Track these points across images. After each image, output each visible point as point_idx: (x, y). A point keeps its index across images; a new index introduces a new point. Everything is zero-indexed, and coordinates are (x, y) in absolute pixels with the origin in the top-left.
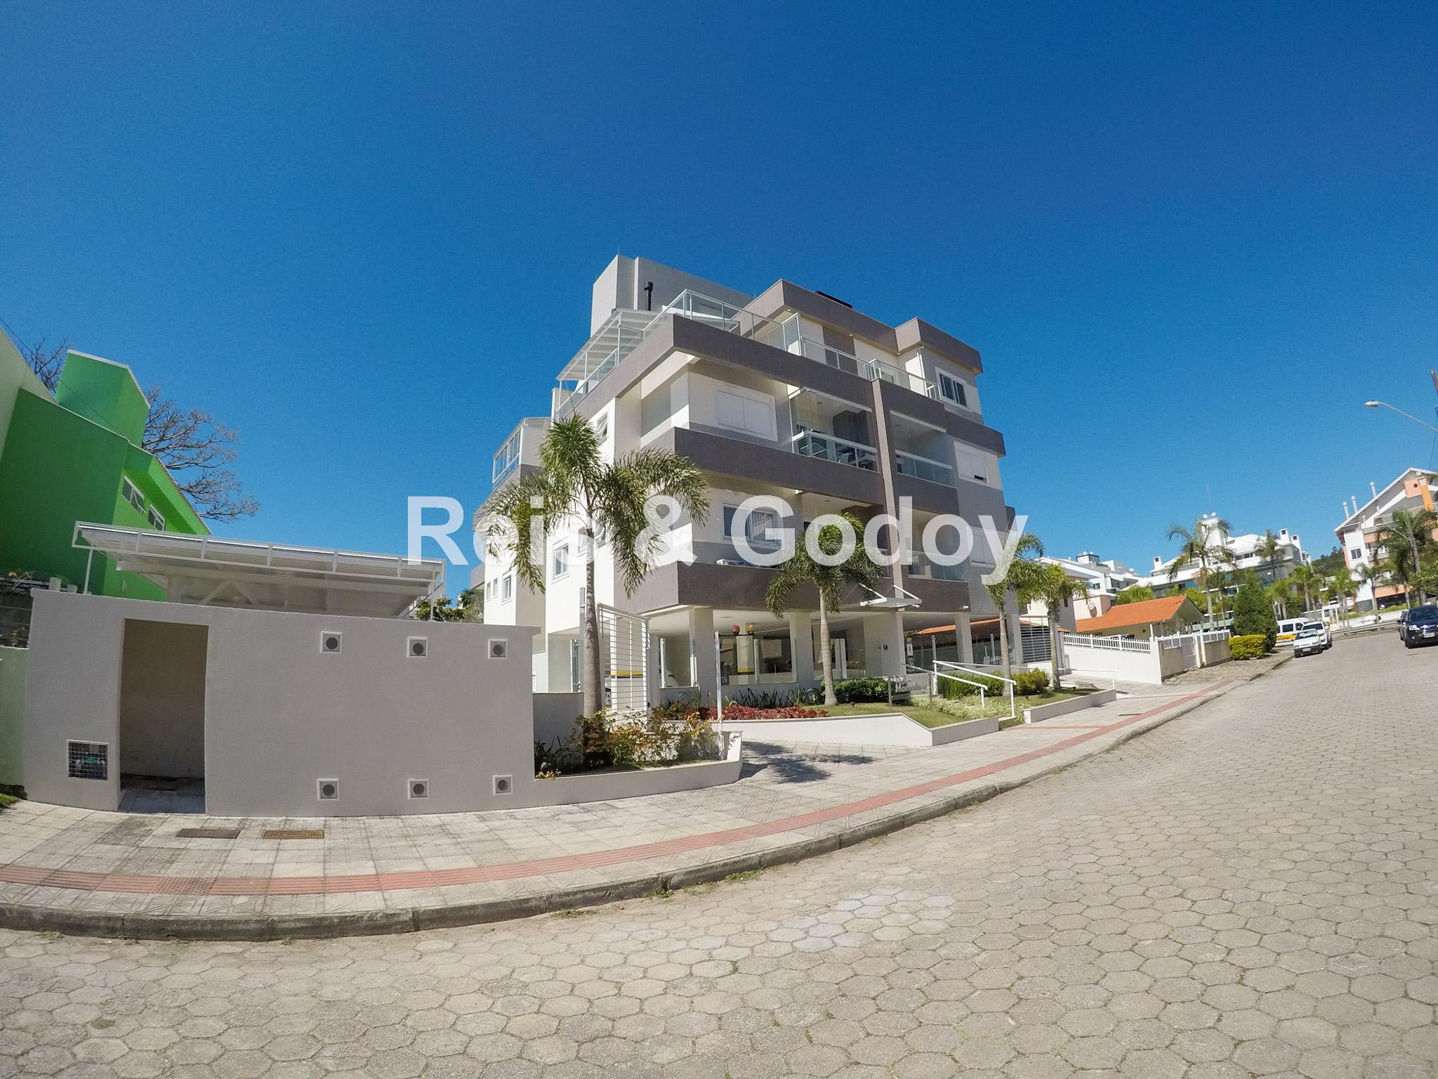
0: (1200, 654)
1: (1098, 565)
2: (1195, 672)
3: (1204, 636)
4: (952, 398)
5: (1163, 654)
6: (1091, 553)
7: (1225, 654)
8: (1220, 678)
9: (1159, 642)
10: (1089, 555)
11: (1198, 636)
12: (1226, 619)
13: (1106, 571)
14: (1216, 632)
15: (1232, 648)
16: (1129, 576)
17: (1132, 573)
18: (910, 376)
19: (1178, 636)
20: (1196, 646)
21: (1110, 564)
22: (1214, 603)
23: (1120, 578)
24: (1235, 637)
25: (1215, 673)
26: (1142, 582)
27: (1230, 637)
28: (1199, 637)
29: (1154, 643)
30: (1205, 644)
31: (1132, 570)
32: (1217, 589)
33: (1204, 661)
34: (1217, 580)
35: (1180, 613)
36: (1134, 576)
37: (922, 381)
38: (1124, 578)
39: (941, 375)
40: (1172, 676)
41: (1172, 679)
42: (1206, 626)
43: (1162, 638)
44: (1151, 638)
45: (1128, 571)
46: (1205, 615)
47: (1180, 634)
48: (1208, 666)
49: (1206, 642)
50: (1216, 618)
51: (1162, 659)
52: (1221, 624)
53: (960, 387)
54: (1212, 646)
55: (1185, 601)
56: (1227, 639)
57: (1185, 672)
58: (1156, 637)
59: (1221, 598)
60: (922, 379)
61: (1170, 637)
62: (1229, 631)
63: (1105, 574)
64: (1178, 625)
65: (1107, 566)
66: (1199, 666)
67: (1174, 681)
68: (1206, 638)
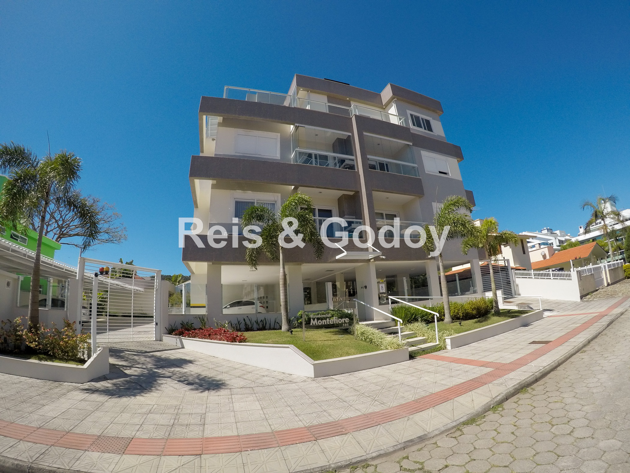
0: (606, 277)
1: (552, 233)
2: (604, 290)
3: (608, 265)
4: (421, 127)
5: (581, 280)
6: (548, 228)
7: (622, 275)
8: (620, 294)
9: (577, 272)
10: (547, 229)
11: (604, 264)
12: (619, 255)
13: (555, 236)
14: (615, 262)
15: (625, 271)
16: (567, 237)
17: (569, 236)
18: (390, 115)
19: (591, 266)
20: (604, 272)
21: (558, 232)
22: (612, 247)
23: (563, 239)
24: (626, 264)
25: (616, 289)
26: (573, 240)
27: (623, 264)
28: (605, 266)
29: (573, 273)
30: (609, 270)
31: (569, 234)
32: (613, 240)
33: (609, 281)
34: (613, 234)
35: (593, 253)
36: (570, 237)
37: (396, 117)
38: (565, 239)
39: (411, 115)
40: (588, 294)
41: (587, 297)
42: (609, 260)
43: (580, 269)
44: (572, 269)
45: (567, 235)
46: (609, 254)
47: (592, 265)
48: (612, 284)
49: (610, 269)
50: (614, 255)
51: (580, 283)
52: (617, 258)
53: (428, 122)
54: (613, 271)
55: (595, 246)
56: (622, 266)
57: (597, 290)
58: (575, 268)
59: (615, 244)
60: (396, 116)
61: (585, 268)
62: (622, 261)
63: (555, 237)
64: (592, 260)
65: (556, 233)
66: (606, 285)
67: (589, 298)
68: (609, 266)
